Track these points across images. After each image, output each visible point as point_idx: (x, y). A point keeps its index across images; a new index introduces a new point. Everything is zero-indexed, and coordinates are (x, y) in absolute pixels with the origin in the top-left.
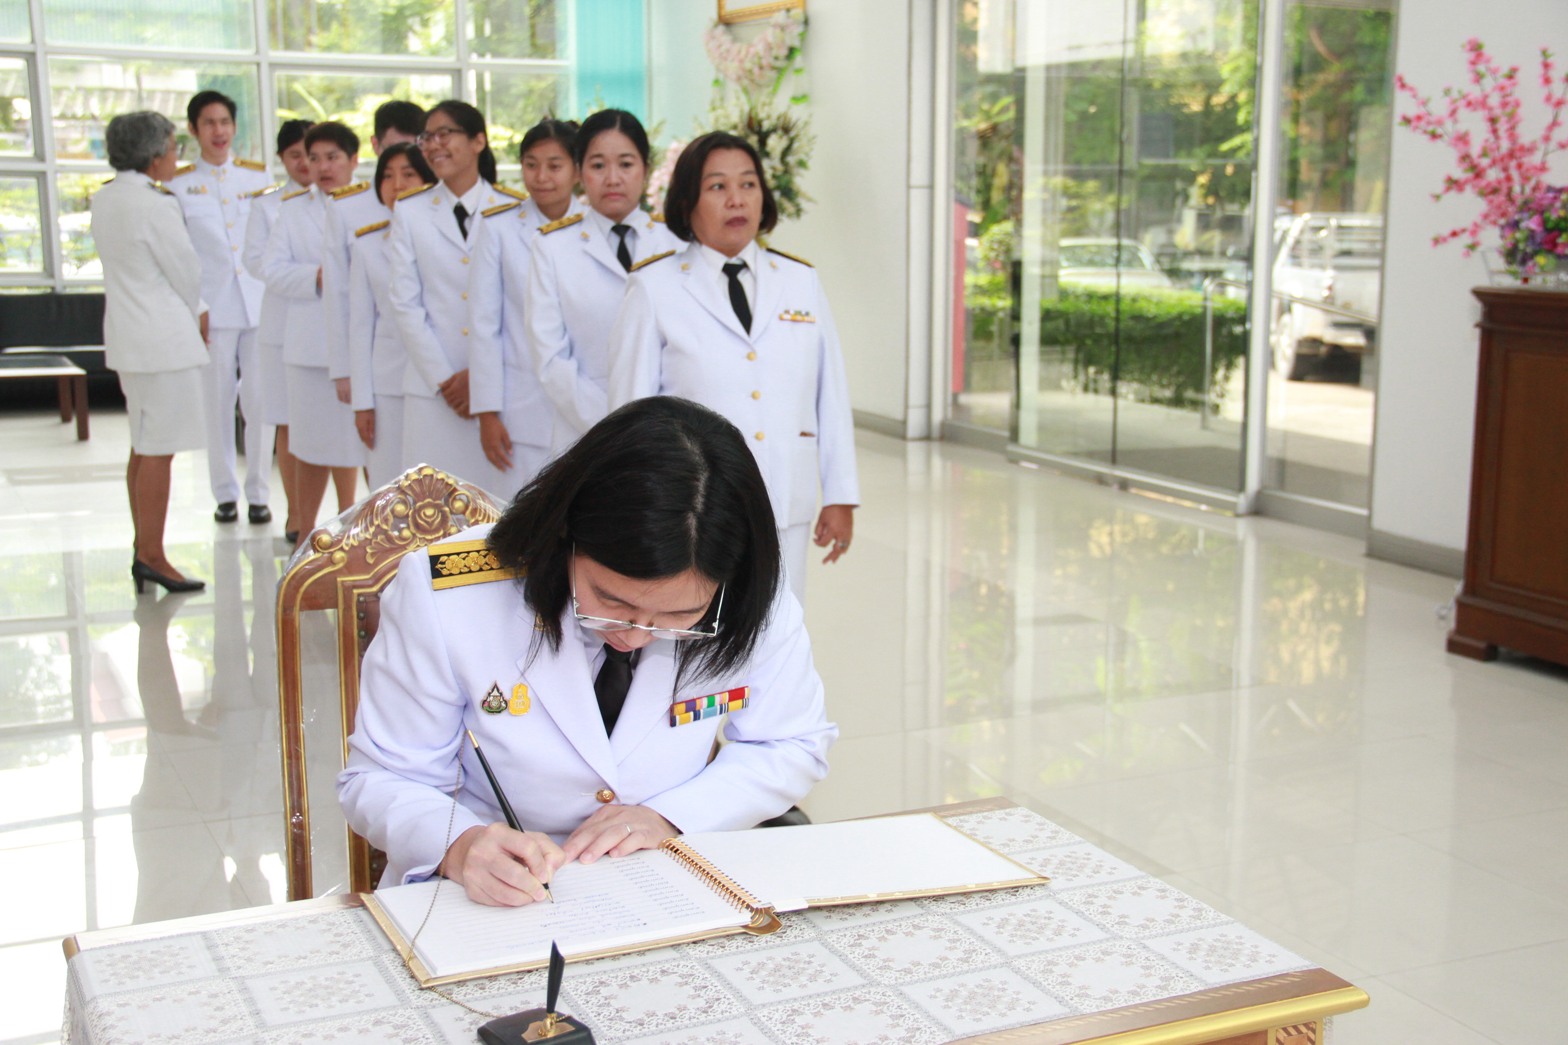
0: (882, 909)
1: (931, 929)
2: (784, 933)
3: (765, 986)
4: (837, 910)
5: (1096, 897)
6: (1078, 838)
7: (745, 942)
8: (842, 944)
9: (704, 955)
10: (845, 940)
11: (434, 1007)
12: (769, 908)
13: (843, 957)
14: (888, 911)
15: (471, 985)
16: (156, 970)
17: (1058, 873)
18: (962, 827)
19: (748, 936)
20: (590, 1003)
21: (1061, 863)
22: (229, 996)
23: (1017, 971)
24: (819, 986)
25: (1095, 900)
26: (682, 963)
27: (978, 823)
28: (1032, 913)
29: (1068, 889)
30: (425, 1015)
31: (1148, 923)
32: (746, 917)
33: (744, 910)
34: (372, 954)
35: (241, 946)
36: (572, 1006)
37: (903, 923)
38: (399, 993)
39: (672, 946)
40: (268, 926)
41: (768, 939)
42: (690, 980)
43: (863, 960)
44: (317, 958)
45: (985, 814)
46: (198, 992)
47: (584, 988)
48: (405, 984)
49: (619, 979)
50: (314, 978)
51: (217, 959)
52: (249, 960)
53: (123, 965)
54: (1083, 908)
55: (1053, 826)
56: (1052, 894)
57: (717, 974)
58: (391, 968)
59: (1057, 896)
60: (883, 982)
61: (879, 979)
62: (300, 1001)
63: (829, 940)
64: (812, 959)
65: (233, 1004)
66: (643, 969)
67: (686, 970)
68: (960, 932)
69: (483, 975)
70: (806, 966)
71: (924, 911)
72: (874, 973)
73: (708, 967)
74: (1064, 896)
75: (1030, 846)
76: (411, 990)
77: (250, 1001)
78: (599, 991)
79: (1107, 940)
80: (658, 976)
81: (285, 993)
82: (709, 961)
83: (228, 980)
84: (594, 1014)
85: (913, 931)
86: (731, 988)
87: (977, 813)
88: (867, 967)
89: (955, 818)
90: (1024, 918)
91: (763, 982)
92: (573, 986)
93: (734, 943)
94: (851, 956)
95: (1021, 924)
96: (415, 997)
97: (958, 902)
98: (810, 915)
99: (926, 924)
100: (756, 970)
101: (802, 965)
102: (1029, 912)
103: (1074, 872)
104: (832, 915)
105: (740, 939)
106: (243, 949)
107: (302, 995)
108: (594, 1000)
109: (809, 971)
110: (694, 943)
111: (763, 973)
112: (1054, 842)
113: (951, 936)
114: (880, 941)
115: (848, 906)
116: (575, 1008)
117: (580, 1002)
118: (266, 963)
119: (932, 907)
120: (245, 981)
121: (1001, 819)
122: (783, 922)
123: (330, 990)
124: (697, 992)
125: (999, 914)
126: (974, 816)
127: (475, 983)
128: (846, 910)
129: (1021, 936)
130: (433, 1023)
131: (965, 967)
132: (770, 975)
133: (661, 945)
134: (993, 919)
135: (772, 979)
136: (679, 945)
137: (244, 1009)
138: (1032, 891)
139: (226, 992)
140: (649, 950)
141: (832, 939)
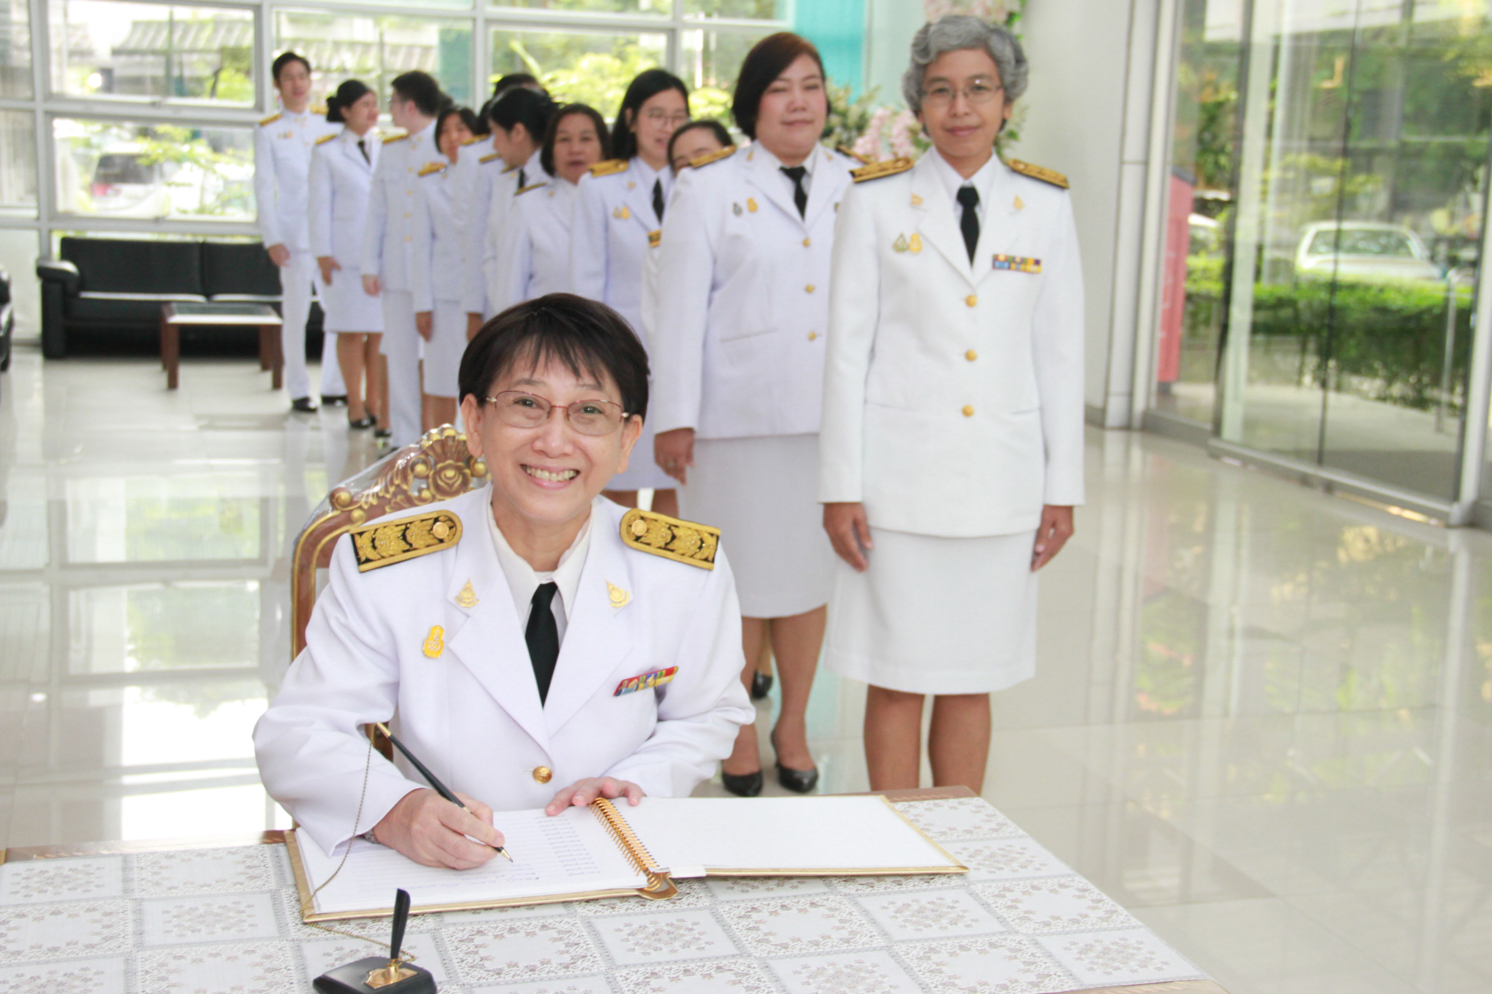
0: (788, 884)
1: (827, 909)
2: (679, 899)
3: (637, 948)
4: (744, 882)
5: (1010, 890)
6: (1021, 832)
7: (637, 905)
8: (732, 915)
9: (591, 914)
10: (737, 911)
11: (309, 941)
12: (667, 873)
13: (726, 927)
14: (793, 887)
15: (353, 924)
16: (65, 887)
17: (983, 865)
18: (908, 812)
19: (642, 900)
20: (460, 949)
21: (992, 855)
22: (122, 915)
23: (894, 956)
24: (692, 952)
25: (1008, 894)
26: (566, 919)
27: (927, 809)
28: (938, 901)
29: (986, 881)
30: (297, 948)
31: (1051, 921)
32: (642, 881)
33: (641, 873)
34: (273, 888)
35: (153, 871)
36: (441, 951)
37: (802, 900)
38: (281, 926)
39: (564, 902)
40: (188, 854)
41: (661, 904)
42: (566, 937)
43: (745, 932)
44: (220, 887)
45: (937, 801)
46: (94, 909)
47: (460, 935)
48: (291, 917)
49: (498, 930)
50: (209, 905)
51: (126, 880)
52: (158, 884)
53: (36, 879)
54: (991, 901)
55: (1001, 818)
56: (966, 884)
57: (595, 933)
58: (285, 901)
59: (972, 887)
60: (755, 954)
61: (752, 950)
62: (186, 925)
63: (720, 910)
64: (695, 927)
65: (122, 922)
66: (525, 923)
67: (566, 926)
68: (854, 914)
69: (366, 915)
70: (687, 932)
71: (829, 890)
72: (750, 945)
73: (589, 925)
74: (978, 888)
75: (968, 836)
76: (294, 924)
77: (139, 922)
78: (473, 939)
79: (1002, 933)
80: (537, 930)
81: (175, 917)
82: (592, 920)
83: (127, 901)
84: (458, 960)
85: (808, 908)
86: (603, 947)
87: (929, 799)
88: (746, 938)
89: (905, 803)
90: (928, 906)
91: (637, 944)
92: (450, 932)
93: (626, 905)
94: (734, 927)
95: (920, 911)
96: (295, 930)
97: (867, 884)
98: (711, 884)
99: (825, 903)
100: (635, 932)
101: (682, 932)
102: (935, 900)
103: (1000, 865)
104: (736, 886)
105: (633, 901)
106: (156, 873)
107: (190, 920)
108: (464, 947)
109: (686, 938)
110: (588, 901)
111: (640, 936)
112: (995, 835)
113: (844, 916)
114: (771, 915)
115: (754, 878)
116: (442, 953)
117: (450, 948)
118: (170, 889)
119: (838, 887)
120: (143, 903)
121: (951, 808)
122: (683, 888)
123: (218, 918)
124: (568, 948)
125: (901, 899)
126: (926, 802)
127: (358, 922)
128: (752, 883)
129: (915, 923)
130: (300, 956)
131: (844, 947)
132: (647, 938)
133: (550, 901)
134: (895, 903)
135: (646, 942)
136: (571, 902)
137: (130, 928)
138: (948, 880)
139: (122, 910)
140: (540, 904)
141: (723, 910)
